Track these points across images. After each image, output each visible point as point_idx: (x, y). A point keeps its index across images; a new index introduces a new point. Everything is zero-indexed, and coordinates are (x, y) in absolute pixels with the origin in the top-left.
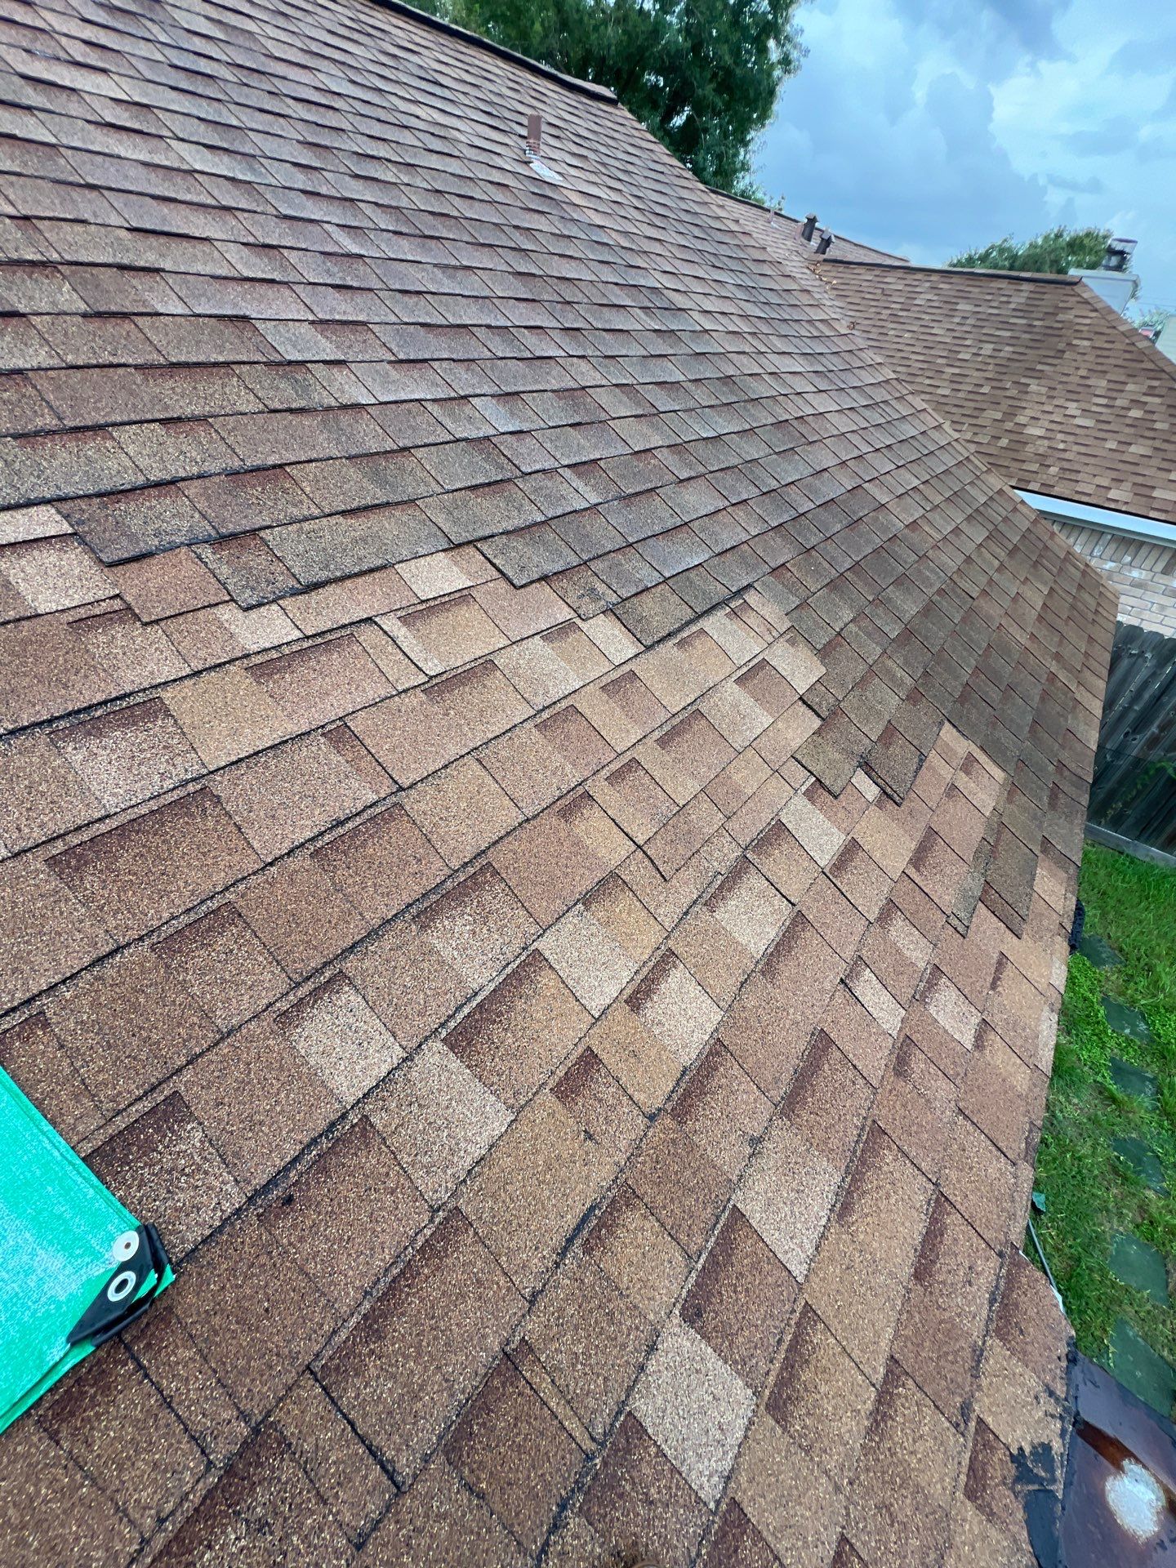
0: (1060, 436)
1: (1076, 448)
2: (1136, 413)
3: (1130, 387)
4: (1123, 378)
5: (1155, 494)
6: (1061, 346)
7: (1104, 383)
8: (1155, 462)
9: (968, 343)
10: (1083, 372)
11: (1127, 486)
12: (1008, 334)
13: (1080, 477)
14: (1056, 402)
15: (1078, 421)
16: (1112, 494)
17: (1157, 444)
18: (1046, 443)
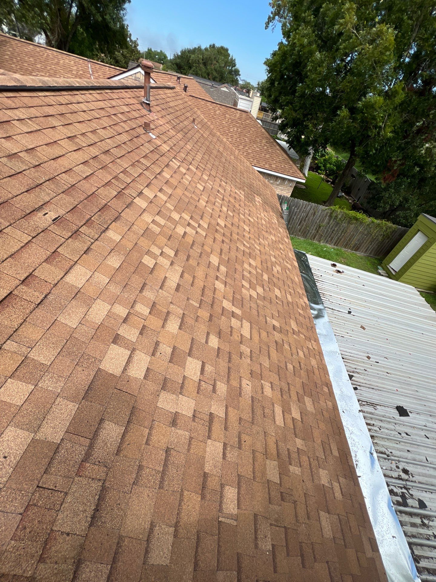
0: (254, 153)
1: (258, 156)
2: (265, 147)
3: (263, 141)
4: (261, 139)
5: (272, 166)
6: (249, 130)
7: (259, 140)
8: (271, 159)
9: (231, 127)
10: (254, 137)
11: (268, 164)
12: (238, 125)
13: (260, 162)
14: (252, 144)
15: (257, 149)
16: (266, 166)
17: (270, 155)
18: (252, 154)
